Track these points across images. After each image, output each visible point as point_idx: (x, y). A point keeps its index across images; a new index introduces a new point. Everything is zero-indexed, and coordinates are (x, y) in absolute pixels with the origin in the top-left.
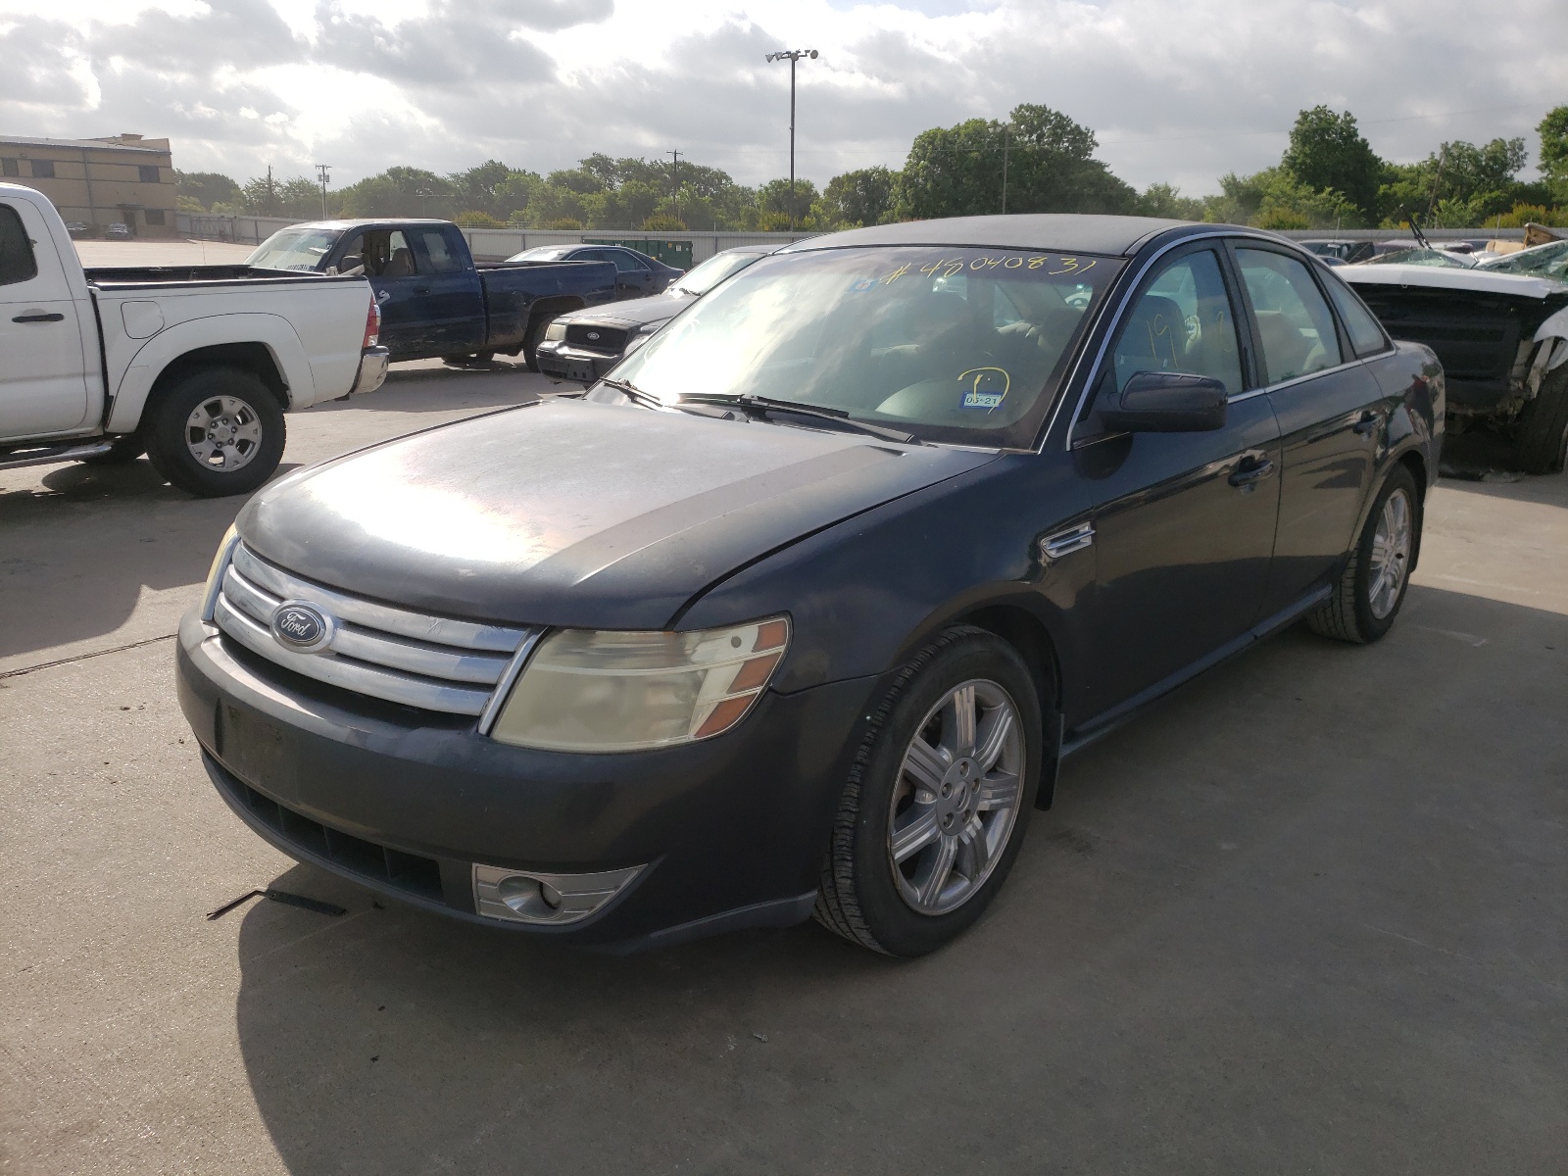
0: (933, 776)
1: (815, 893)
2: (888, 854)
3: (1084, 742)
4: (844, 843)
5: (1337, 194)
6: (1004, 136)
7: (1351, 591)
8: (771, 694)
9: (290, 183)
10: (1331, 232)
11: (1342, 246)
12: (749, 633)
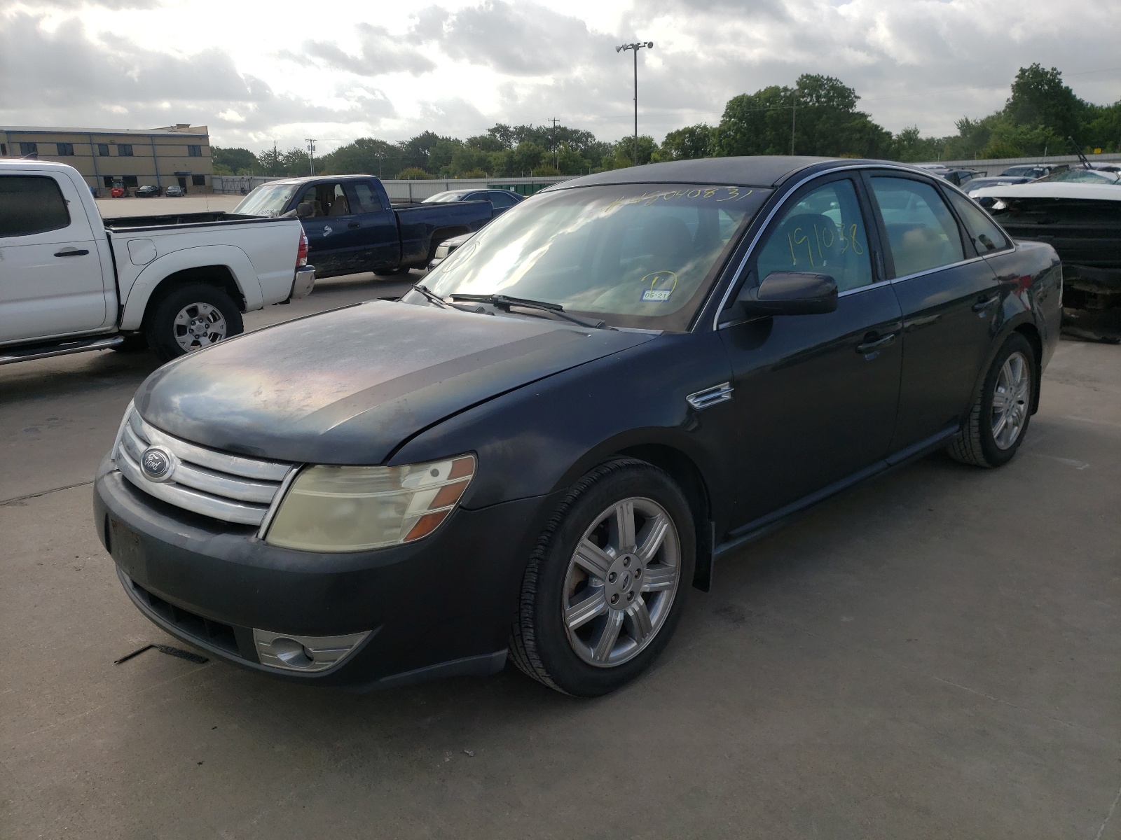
0: (602, 569)
1: (505, 652)
2: (563, 624)
3: (738, 542)
4: (527, 615)
5: (1047, 130)
6: (791, 98)
7: (976, 429)
8: (460, 509)
9: (289, 153)
10: (1039, 159)
11: (1044, 169)
12: (445, 467)
